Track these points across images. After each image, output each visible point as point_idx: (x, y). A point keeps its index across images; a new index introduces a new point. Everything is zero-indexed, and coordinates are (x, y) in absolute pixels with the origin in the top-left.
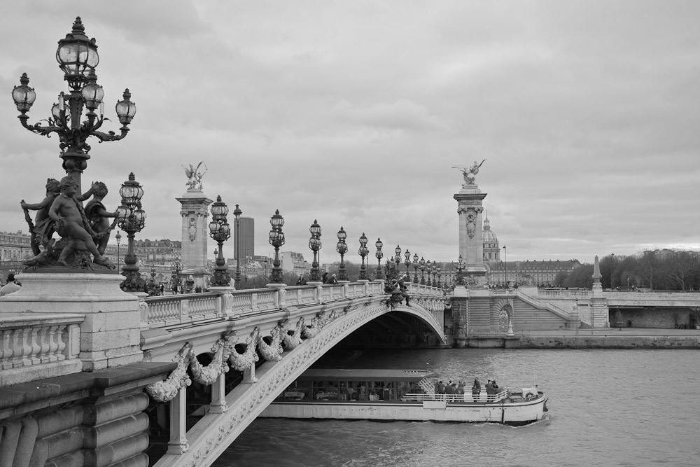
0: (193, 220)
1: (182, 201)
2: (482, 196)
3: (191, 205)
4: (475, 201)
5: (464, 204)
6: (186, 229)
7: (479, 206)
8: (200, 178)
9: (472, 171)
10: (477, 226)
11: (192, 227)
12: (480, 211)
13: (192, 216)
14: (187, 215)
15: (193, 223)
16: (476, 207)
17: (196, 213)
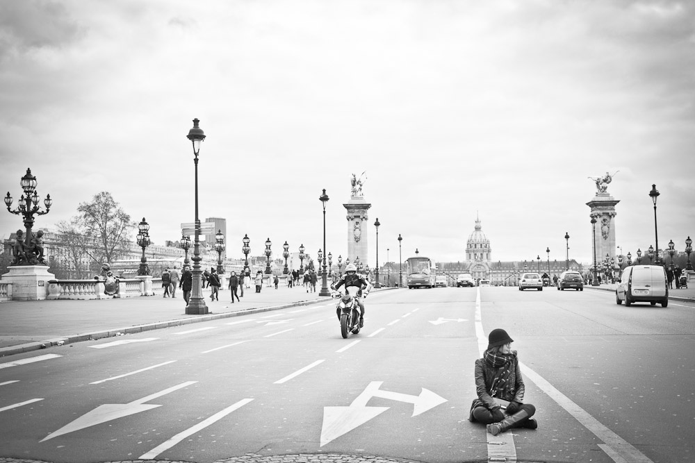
0: (357, 223)
1: (347, 207)
2: (614, 203)
3: (356, 210)
4: (609, 207)
5: (600, 209)
6: (352, 231)
7: (612, 211)
8: (361, 185)
9: (605, 181)
10: (611, 228)
11: (357, 230)
12: (613, 215)
13: (357, 220)
14: (352, 219)
15: (357, 226)
16: (610, 212)
17: (361, 217)
